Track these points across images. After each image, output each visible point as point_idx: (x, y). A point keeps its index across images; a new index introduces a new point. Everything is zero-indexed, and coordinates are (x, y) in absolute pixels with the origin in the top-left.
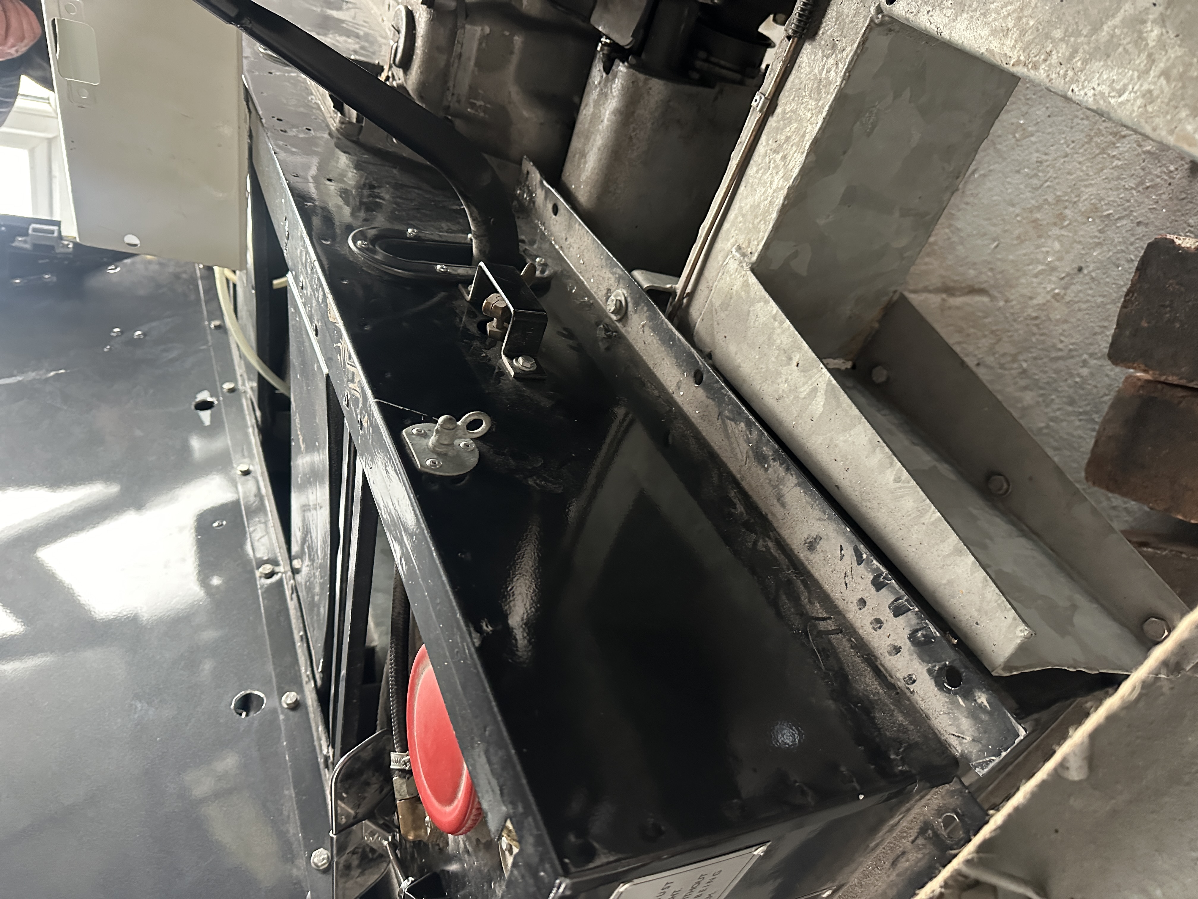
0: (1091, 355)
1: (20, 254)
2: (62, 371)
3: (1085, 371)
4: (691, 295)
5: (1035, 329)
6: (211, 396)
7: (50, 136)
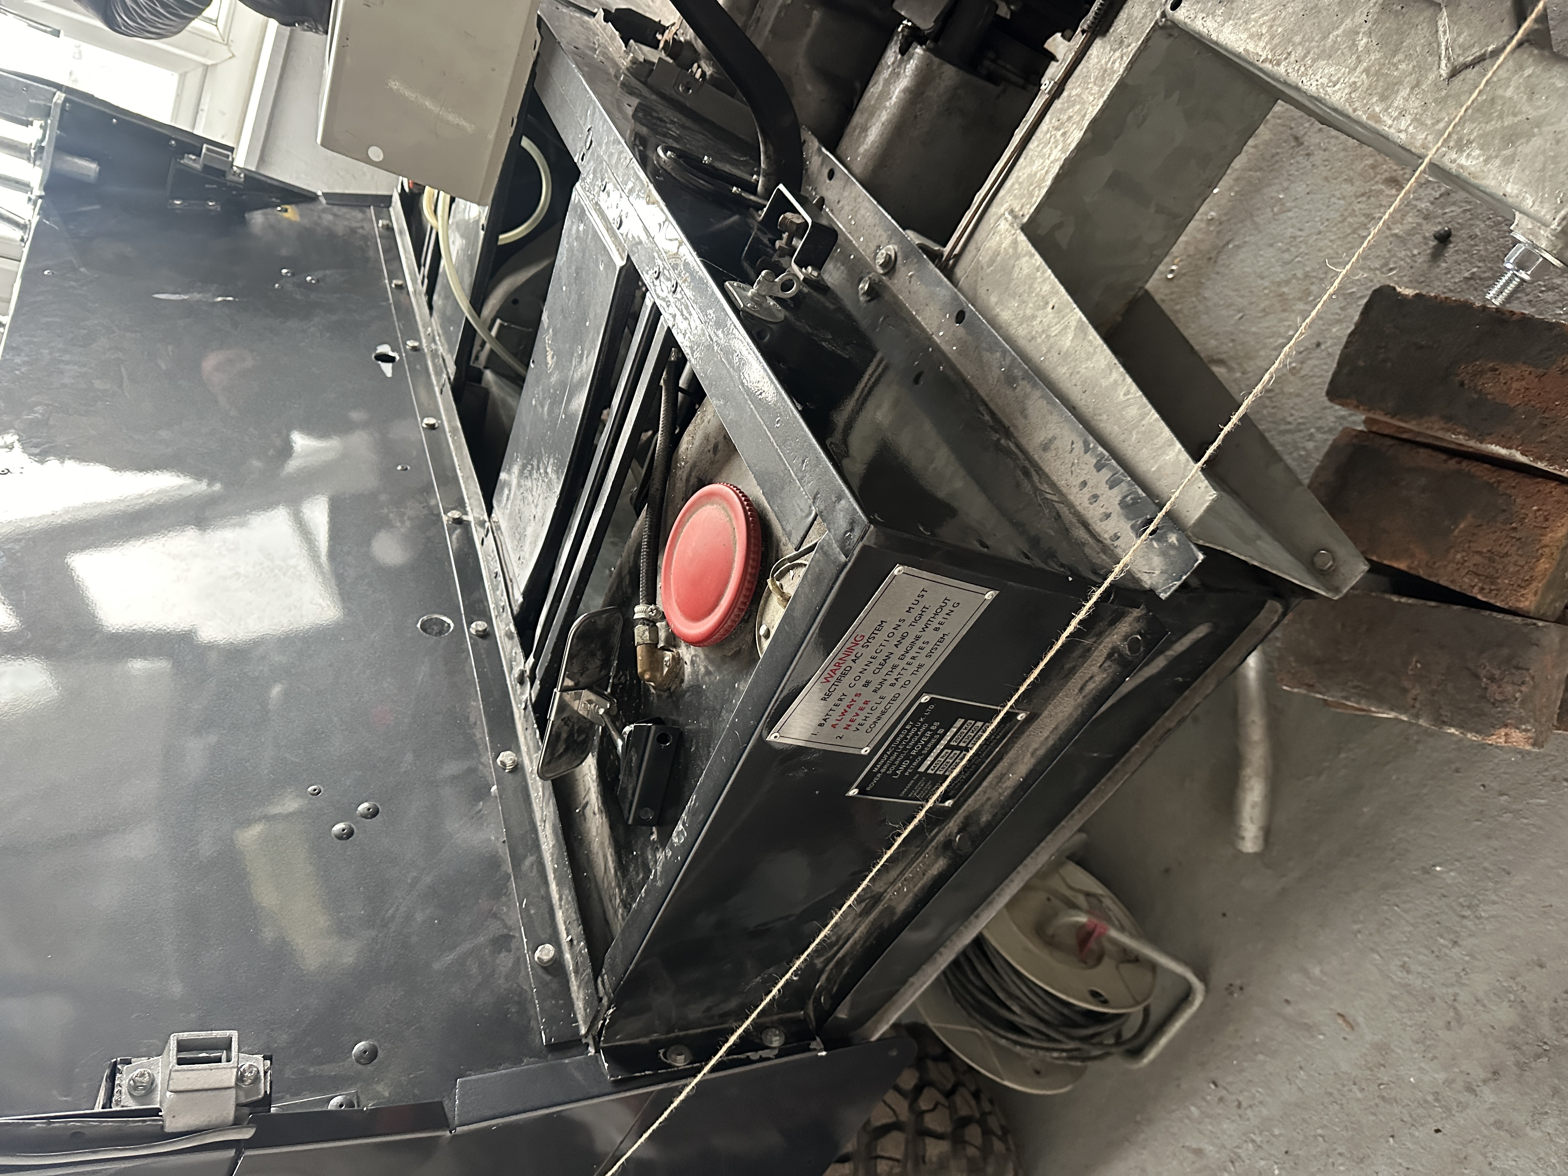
0: (1319, 429)
1: (186, 174)
2: (230, 299)
3: (1310, 445)
4: (958, 257)
5: (1267, 402)
6: (393, 351)
7: (209, 62)
